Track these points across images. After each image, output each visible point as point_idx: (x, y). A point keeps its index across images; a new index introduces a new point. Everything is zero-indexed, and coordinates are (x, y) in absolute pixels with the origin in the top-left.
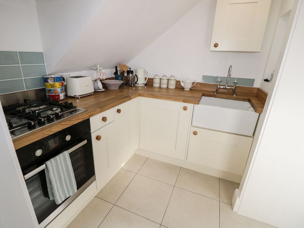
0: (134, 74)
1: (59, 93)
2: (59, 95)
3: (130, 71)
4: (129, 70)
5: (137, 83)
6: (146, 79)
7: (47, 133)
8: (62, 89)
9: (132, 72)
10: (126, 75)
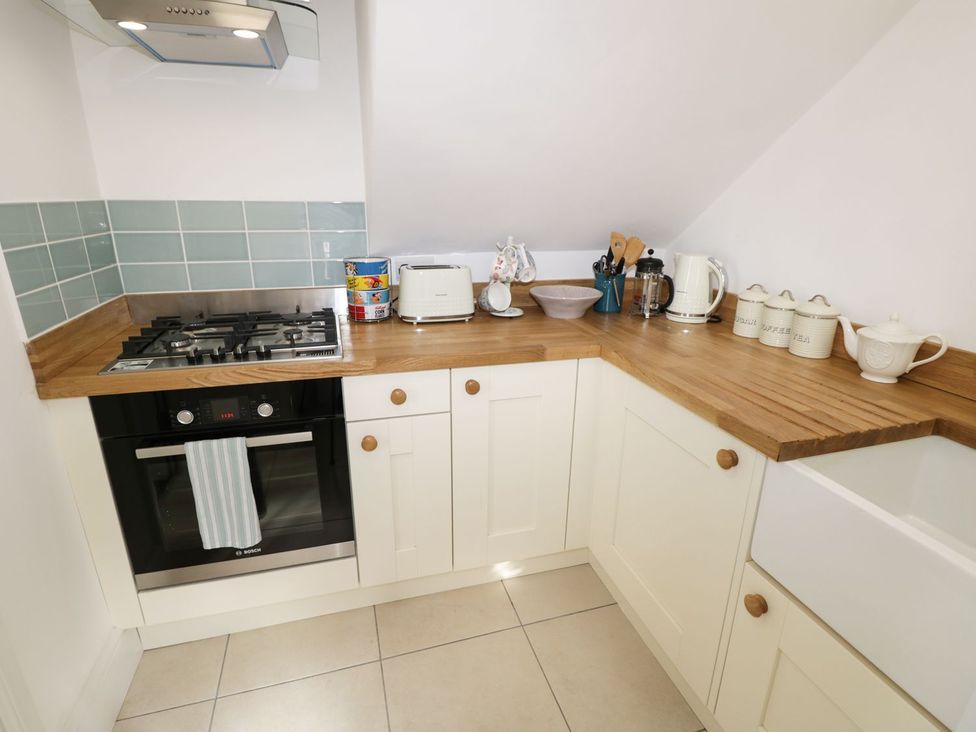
0: (666, 271)
1: (362, 303)
2: (362, 309)
3: (650, 259)
4: (646, 255)
5: (670, 308)
6: (714, 294)
7: (195, 381)
8: (374, 295)
9: (657, 265)
10: (630, 273)
